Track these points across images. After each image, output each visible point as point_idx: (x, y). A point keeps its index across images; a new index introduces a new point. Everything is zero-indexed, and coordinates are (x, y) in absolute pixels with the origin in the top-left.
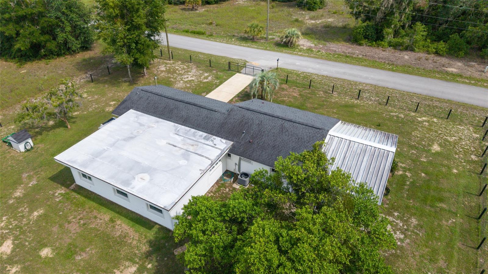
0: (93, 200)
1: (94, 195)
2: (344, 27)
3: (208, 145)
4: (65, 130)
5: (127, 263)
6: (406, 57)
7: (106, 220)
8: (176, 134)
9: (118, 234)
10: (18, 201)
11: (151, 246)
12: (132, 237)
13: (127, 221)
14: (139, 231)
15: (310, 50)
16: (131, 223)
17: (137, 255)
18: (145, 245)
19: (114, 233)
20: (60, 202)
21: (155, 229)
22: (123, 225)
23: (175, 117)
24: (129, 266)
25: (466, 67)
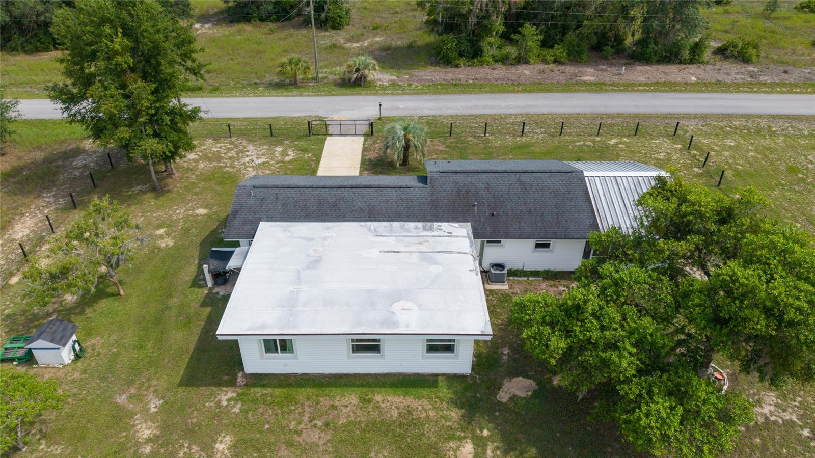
0: (300, 385)
1: (293, 378)
2: (410, 47)
3: (440, 236)
4: (115, 300)
5: (451, 444)
6: (527, 72)
7: (354, 402)
8: (377, 236)
9: (395, 413)
10: (160, 442)
11: (461, 408)
12: (420, 408)
13: (390, 390)
14: (423, 396)
15: (394, 84)
16: (400, 391)
17: (453, 427)
18: (452, 410)
19: (389, 415)
20: (244, 412)
21: (442, 383)
22: (390, 399)
23: (349, 213)
24: (458, 447)
25: (600, 73)
